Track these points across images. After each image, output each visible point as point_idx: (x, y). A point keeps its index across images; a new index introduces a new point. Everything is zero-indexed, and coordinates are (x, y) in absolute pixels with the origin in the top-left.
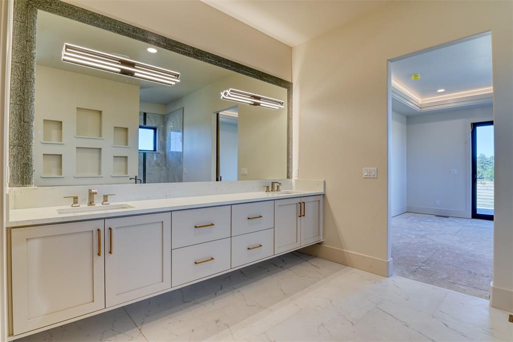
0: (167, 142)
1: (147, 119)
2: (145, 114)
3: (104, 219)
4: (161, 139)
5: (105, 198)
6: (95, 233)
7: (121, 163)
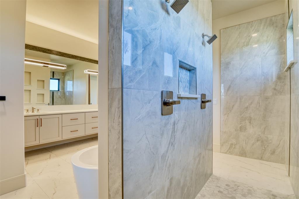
0: (65, 86)
1: (54, 75)
2: (53, 72)
3: (39, 115)
4: (62, 85)
5: (38, 110)
6: (36, 120)
7: (41, 97)
